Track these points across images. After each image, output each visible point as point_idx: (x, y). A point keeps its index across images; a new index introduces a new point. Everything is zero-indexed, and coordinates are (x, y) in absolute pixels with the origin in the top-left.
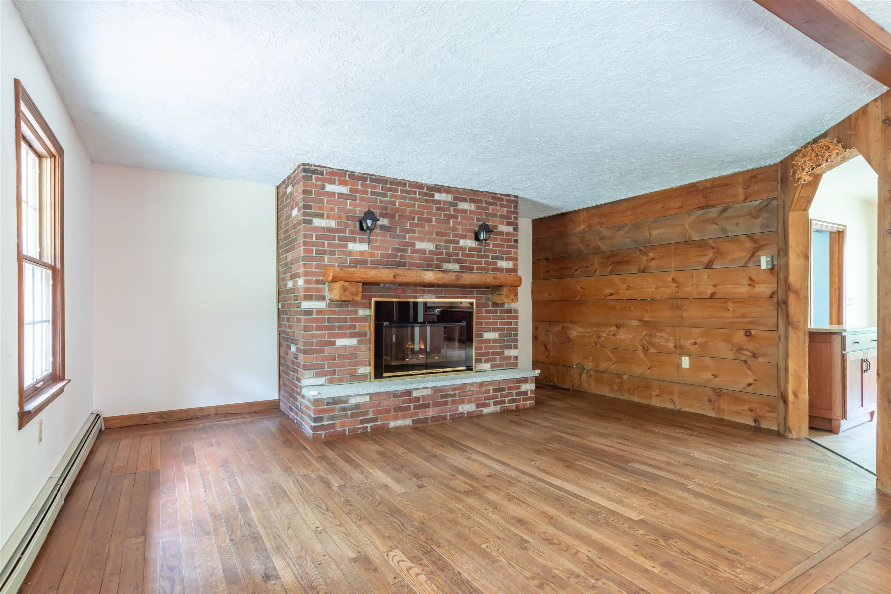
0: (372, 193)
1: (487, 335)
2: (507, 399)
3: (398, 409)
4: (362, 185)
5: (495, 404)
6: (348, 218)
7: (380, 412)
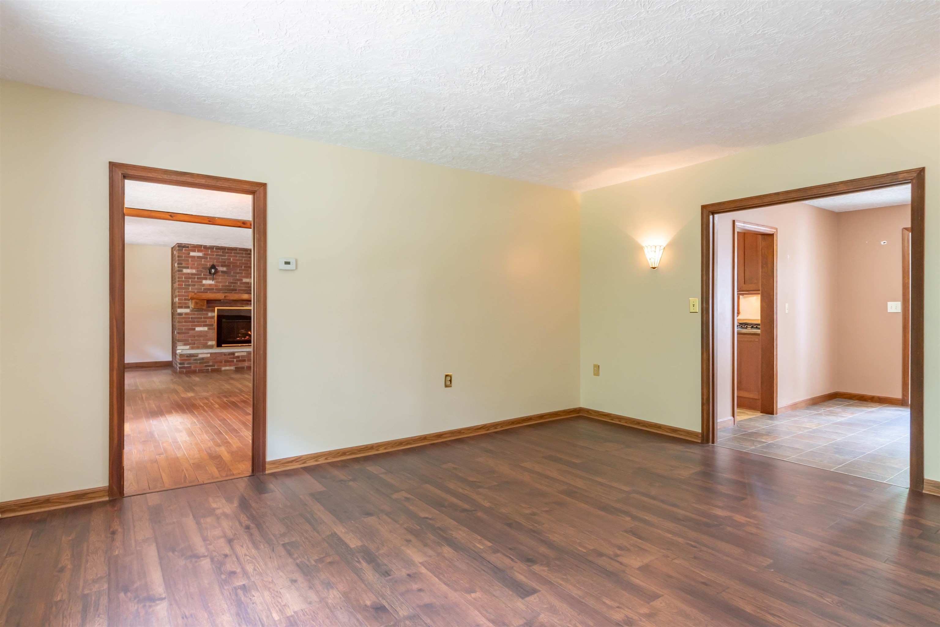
0: (217, 255)
3: (226, 361)
4: (211, 252)
6: (203, 268)
7: (217, 362)
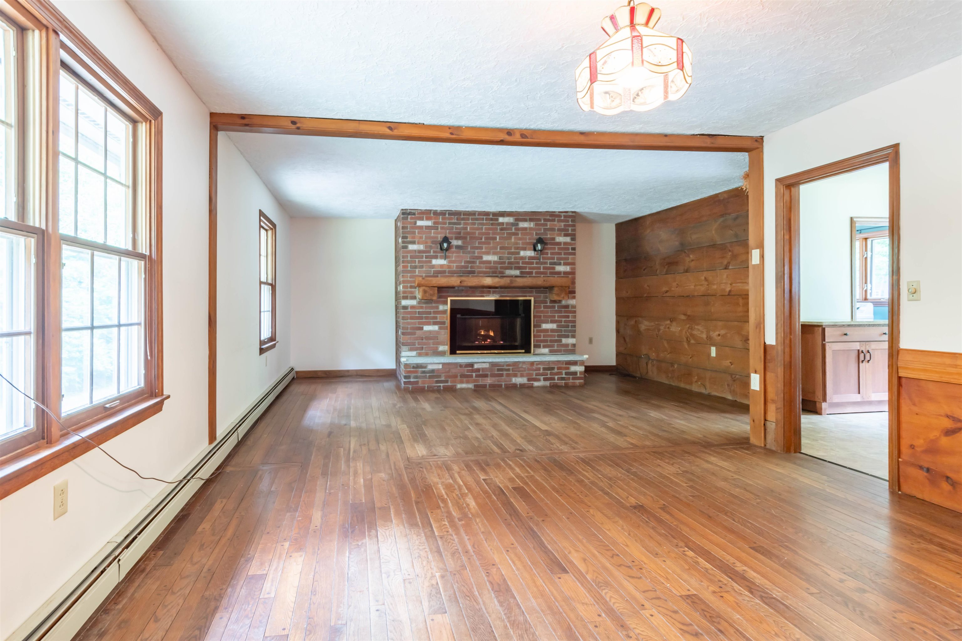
1: (545, 326)
2: (556, 377)
3: (463, 376)
5: (545, 379)
7: (450, 377)
